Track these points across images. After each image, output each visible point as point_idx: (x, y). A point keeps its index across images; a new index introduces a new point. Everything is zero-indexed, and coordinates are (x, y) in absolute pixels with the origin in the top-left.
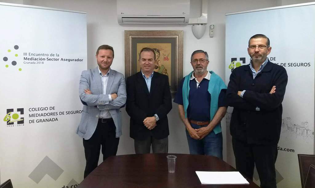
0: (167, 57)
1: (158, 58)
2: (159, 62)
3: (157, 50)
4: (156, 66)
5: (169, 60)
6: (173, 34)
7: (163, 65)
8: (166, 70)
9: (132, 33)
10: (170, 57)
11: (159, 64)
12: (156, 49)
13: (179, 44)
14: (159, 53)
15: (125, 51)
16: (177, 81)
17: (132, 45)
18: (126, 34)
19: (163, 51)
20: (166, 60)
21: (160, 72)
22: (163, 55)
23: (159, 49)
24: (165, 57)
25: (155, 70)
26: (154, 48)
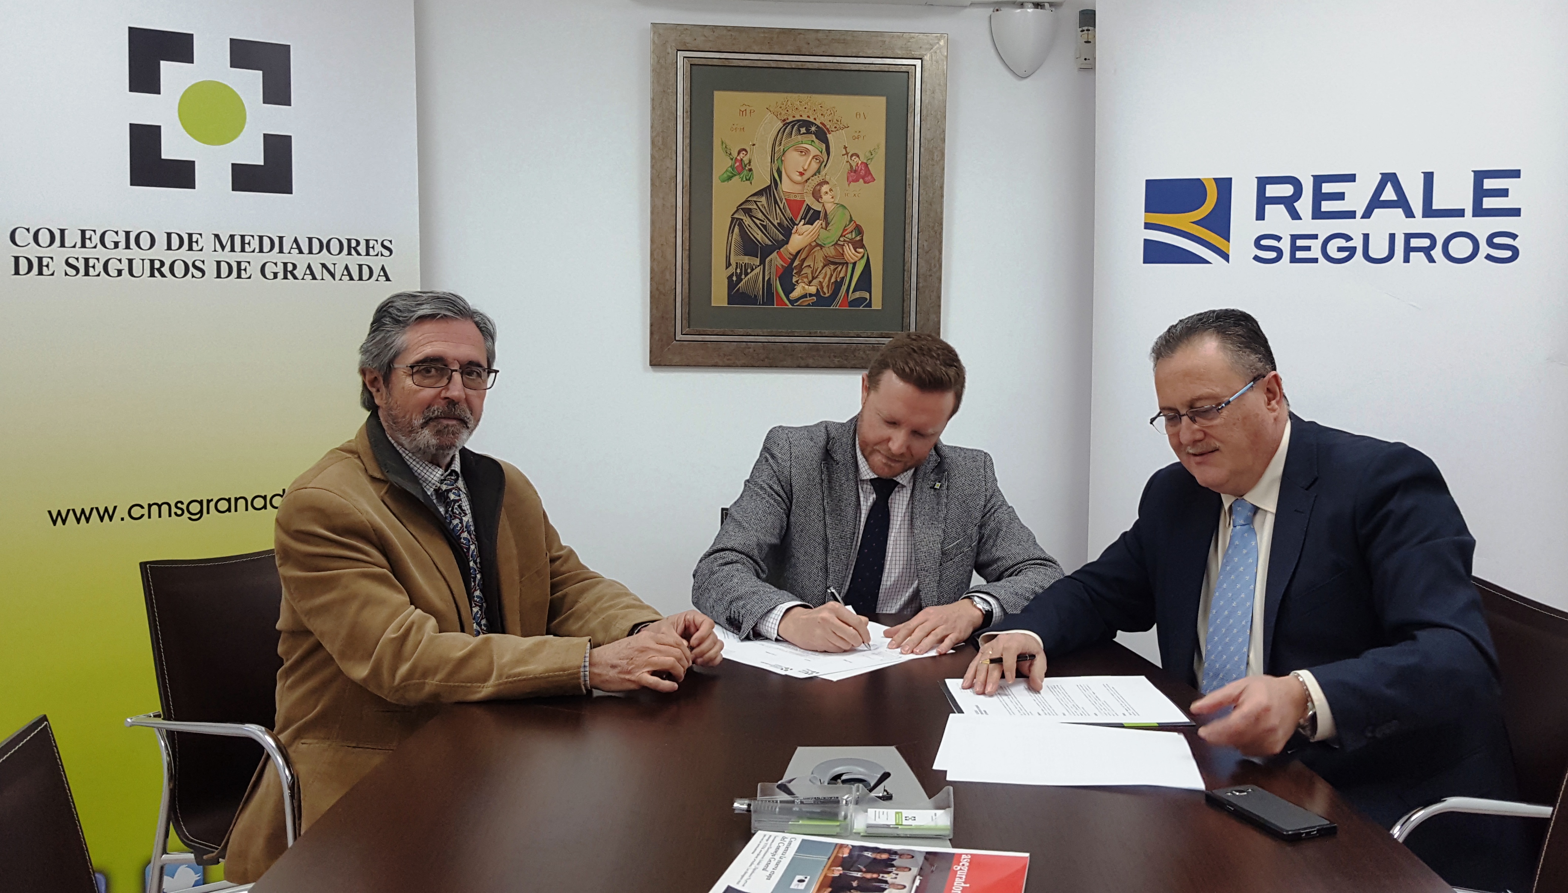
0: (866, 165)
1: (818, 171)
2: (825, 188)
3: (813, 129)
4: (809, 208)
5: (874, 180)
6: (900, 53)
7: (842, 206)
8: (859, 230)
9: (688, 39)
10: (878, 168)
11: (826, 198)
12: (813, 123)
13: (926, 100)
14: (826, 141)
15: (652, 127)
16: (914, 285)
17: (687, 98)
18: (656, 42)
19: (843, 133)
20: (861, 180)
21: (829, 240)
22: (847, 154)
23: (825, 126)
24: (854, 165)
25: (802, 227)
26: (798, 118)
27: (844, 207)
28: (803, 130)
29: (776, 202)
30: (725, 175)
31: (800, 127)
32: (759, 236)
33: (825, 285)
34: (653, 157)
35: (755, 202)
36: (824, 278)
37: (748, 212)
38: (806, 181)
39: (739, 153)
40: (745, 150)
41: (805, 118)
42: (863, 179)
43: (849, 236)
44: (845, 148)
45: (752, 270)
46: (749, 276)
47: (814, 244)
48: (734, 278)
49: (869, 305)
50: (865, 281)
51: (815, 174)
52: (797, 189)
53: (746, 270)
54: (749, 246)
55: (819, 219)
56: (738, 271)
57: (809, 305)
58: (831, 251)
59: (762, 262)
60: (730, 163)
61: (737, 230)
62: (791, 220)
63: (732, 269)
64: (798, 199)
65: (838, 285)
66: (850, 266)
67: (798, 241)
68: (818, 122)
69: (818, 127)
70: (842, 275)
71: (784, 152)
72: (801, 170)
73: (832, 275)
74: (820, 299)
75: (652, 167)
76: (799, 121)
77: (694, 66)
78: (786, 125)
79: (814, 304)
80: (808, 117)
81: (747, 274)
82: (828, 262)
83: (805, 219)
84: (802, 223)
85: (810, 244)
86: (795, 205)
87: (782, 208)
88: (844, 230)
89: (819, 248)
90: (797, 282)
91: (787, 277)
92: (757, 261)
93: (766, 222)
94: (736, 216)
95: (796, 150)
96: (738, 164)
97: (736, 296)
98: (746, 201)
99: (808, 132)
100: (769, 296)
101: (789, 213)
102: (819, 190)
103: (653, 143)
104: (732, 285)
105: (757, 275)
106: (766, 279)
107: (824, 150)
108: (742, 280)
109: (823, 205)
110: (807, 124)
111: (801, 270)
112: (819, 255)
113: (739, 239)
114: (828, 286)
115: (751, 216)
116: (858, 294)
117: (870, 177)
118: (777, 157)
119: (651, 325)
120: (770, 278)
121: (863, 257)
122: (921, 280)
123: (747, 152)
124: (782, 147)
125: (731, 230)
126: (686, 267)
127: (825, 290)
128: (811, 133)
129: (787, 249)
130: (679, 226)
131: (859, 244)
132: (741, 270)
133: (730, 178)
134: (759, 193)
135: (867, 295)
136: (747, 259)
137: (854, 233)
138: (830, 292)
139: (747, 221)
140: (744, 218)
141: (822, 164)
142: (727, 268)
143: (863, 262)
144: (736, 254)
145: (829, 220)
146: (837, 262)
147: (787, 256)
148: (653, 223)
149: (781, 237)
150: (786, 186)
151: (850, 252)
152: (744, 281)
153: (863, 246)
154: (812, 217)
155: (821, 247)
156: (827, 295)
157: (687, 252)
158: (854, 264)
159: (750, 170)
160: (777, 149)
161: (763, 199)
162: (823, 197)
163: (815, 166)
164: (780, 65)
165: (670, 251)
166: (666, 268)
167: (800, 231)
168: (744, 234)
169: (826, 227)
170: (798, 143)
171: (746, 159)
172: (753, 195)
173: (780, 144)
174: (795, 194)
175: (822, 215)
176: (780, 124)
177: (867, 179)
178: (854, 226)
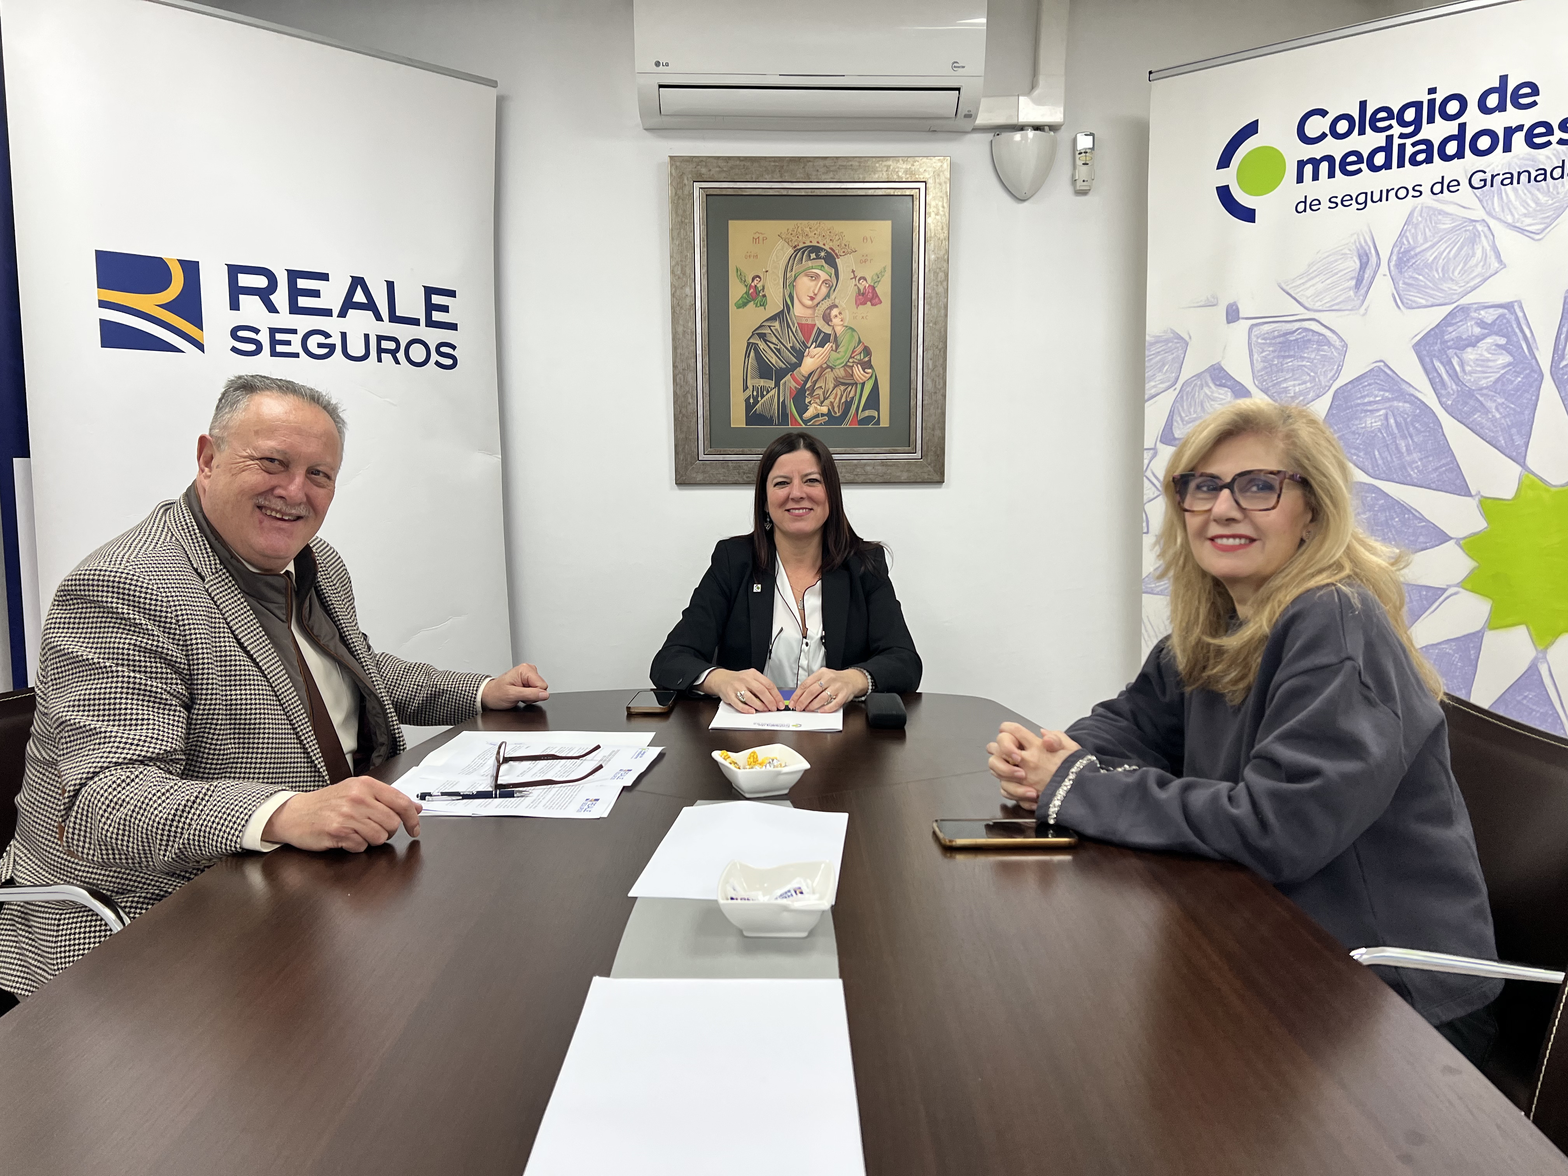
0: (874, 288)
1: (828, 295)
2: (835, 312)
3: (823, 254)
4: (820, 331)
5: (881, 302)
6: (905, 177)
7: (851, 328)
8: (867, 351)
9: (703, 169)
12: (822, 249)
13: (929, 222)
14: (834, 265)
15: (671, 257)
16: (919, 403)
17: (703, 227)
18: (674, 174)
19: (851, 257)
20: (869, 303)
21: (838, 362)
22: (855, 277)
23: (834, 251)
24: (862, 288)
25: (814, 350)
26: (808, 244)
27: (853, 330)
28: (813, 256)
29: (789, 326)
30: (741, 302)
31: (810, 252)
32: (774, 360)
33: (836, 405)
34: (673, 286)
35: (770, 327)
36: (835, 398)
37: (762, 336)
38: (817, 305)
39: (753, 280)
40: (758, 276)
41: (815, 244)
42: (871, 301)
43: (858, 357)
45: (768, 392)
46: (764, 399)
47: (825, 366)
48: (751, 401)
49: (878, 422)
50: (873, 401)
51: (825, 298)
52: (810, 311)
53: (762, 392)
54: (764, 370)
55: (829, 342)
56: (755, 393)
57: (821, 424)
58: (840, 372)
59: (777, 385)
60: (745, 290)
61: (752, 354)
62: (803, 343)
63: (749, 392)
64: (810, 322)
65: (848, 405)
66: (859, 387)
67: (809, 364)
68: (827, 248)
69: (827, 252)
70: (851, 396)
71: (796, 278)
72: (812, 295)
73: (842, 395)
74: (831, 418)
75: (672, 295)
76: (809, 247)
77: (709, 196)
78: (797, 251)
80: (818, 242)
81: (762, 396)
82: (838, 383)
83: (816, 342)
84: (813, 346)
85: (821, 366)
86: (807, 329)
87: (794, 330)
88: (853, 352)
89: (829, 370)
90: (810, 402)
91: (800, 398)
92: (772, 384)
93: (780, 346)
94: (751, 341)
95: (807, 275)
96: (752, 291)
97: (753, 417)
98: (761, 326)
99: (818, 257)
100: (784, 417)
101: (801, 337)
102: (829, 314)
103: (673, 272)
104: (749, 407)
105: (773, 396)
106: (781, 400)
107: (833, 275)
108: (758, 402)
109: (833, 329)
110: (816, 250)
111: (813, 390)
112: (830, 376)
113: (755, 363)
114: (839, 407)
115: (765, 341)
116: (867, 413)
117: (877, 300)
118: (789, 285)
119: (676, 446)
120: (784, 401)
121: (871, 377)
122: (926, 398)
123: (760, 277)
124: (793, 273)
125: (747, 355)
126: (707, 390)
127: (836, 409)
128: (820, 258)
129: (800, 372)
130: (699, 352)
131: (867, 365)
132: (758, 393)
133: (745, 305)
134: (773, 318)
135: (875, 414)
136: (762, 382)
137: (862, 354)
138: (841, 412)
139: (762, 345)
140: (759, 342)
141: (831, 288)
142: (744, 391)
143: (871, 382)
144: (752, 378)
145: (839, 342)
146: (846, 381)
147: (801, 379)
148: (675, 348)
149: (795, 360)
150: (798, 310)
151: (859, 373)
152: (760, 403)
153: (871, 367)
154: (823, 340)
155: (832, 369)
156: (838, 414)
157: (707, 376)
158: (863, 384)
159: (764, 296)
160: (788, 275)
161: (777, 324)
162: (834, 320)
163: (824, 290)
164: (790, 192)
165: (690, 376)
166: (688, 392)
167: (812, 354)
168: (759, 358)
169: (837, 349)
170: (809, 268)
171: (760, 286)
172: (767, 320)
173: (792, 270)
174: (807, 318)
175: (832, 338)
176: (791, 251)
177: (874, 302)
178: (863, 347)
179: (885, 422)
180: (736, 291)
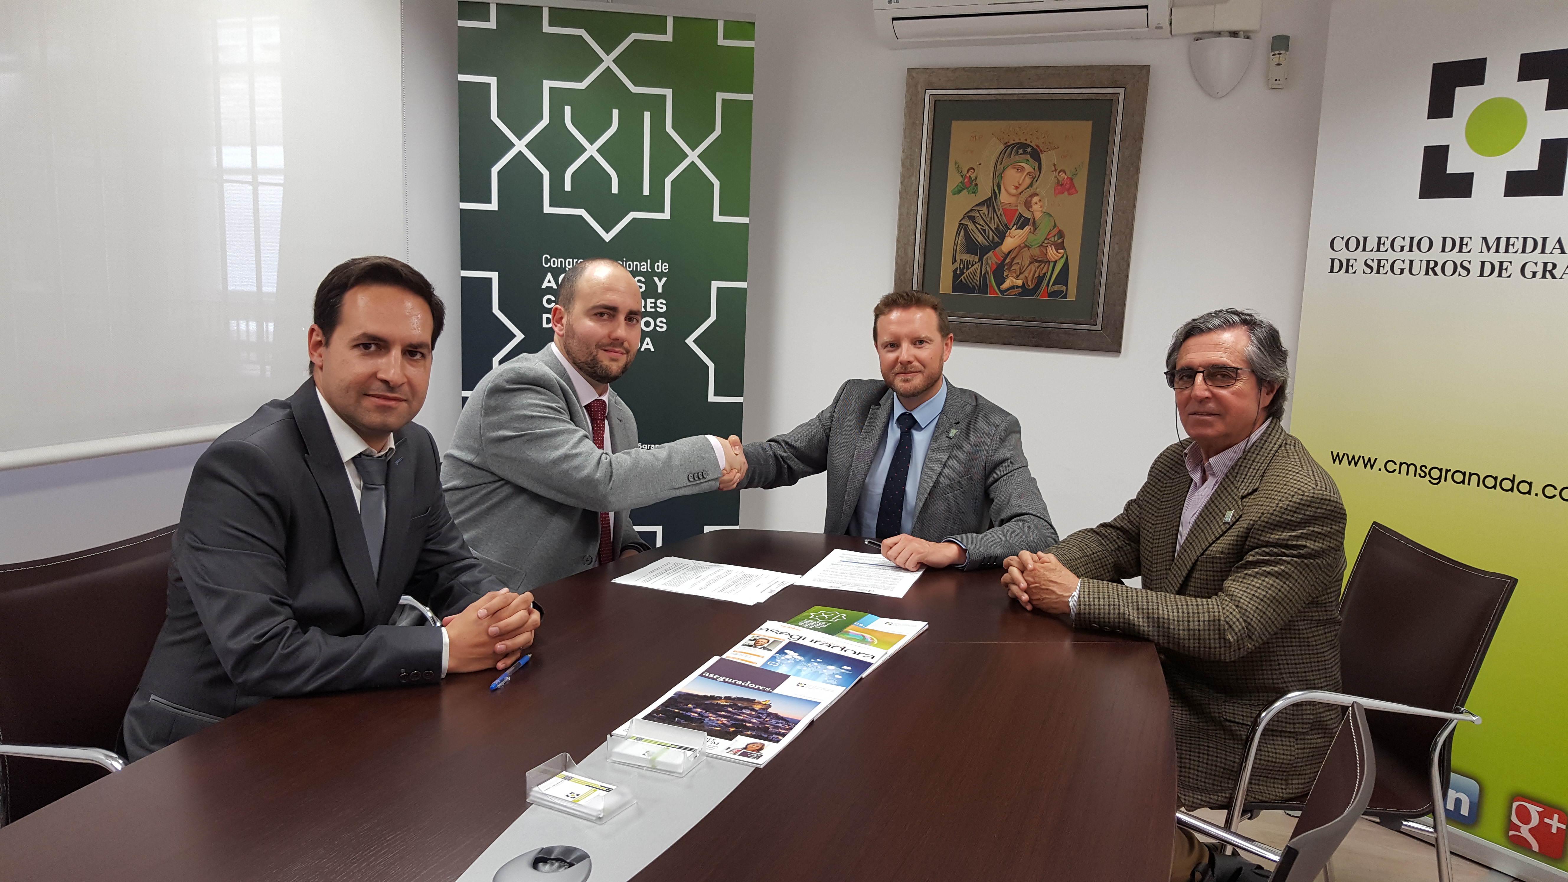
0: (1071, 180)
1: (1031, 185)
2: (1035, 199)
3: (1029, 150)
4: (1021, 216)
5: (1077, 192)
6: (1105, 82)
7: (1048, 214)
8: (1061, 234)
9: (934, 80)
11: (1035, 207)
12: (1029, 145)
13: (1126, 122)
14: (1039, 160)
15: (903, 152)
16: (1103, 281)
17: (931, 127)
18: (910, 83)
19: (1053, 152)
20: (1066, 193)
21: (1035, 242)
22: (1056, 170)
23: (1038, 147)
24: (1061, 179)
25: (1014, 232)
26: (1017, 141)
27: (1051, 216)
28: (1021, 151)
29: (995, 211)
30: (956, 189)
31: (1019, 148)
32: (980, 238)
33: (1029, 279)
34: (903, 176)
35: (978, 211)
36: (1029, 273)
37: (972, 219)
38: (1020, 193)
39: (968, 171)
40: (973, 169)
41: (1023, 141)
42: (1068, 190)
43: (1052, 239)
44: (1055, 165)
45: (972, 265)
46: (969, 271)
47: (1023, 245)
48: (958, 272)
49: (1065, 296)
50: (1063, 277)
51: (1028, 188)
52: (1012, 200)
53: (967, 265)
54: (971, 246)
55: (1028, 225)
56: (962, 266)
57: (1015, 295)
58: (1036, 251)
59: (981, 259)
60: (960, 179)
61: (962, 233)
62: (1006, 225)
63: (957, 265)
64: (1013, 207)
65: (1040, 279)
66: (1052, 265)
67: (1009, 243)
68: (1033, 144)
69: (1033, 148)
70: (1043, 272)
71: (1004, 170)
72: (1017, 185)
73: (1036, 271)
74: (1025, 290)
75: (902, 183)
76: (1017, 144)
77: (937, 103)
78: (1007, 147)
79: (1019, 294)
80: (1026, 140)
81: (968, 268)
82: (1034, 260)
83: (1017, 225)
84: (1014, 228)
85: (1019, 246)
86: (1009, 212)
88: (1048, 234)
89: (1026, 249)
90: (1007, 276)
91: (999, 272)
92: (977, 259)
93: (986, 227)
94: (962, 222)
95: (1014, 168)
96: (966, 180)
97: (959, 286)
98: (971, 210)
99: (1025, 153)
100: (984, 287)
101: (1004, 220)
102: (1031, 201)
103: (903, 164)
104: (956, 277)
105: (976, 270)
106: (983, 273)
107: (1036, 168)
108: (964, 273)
109: (1033, 214)
110: (1023, 146)
111: (1011, 265)
112: (1026, 254)
113: (964, 241)
114: (1032, 281)
115: (974, 223)
116: (1056, 288)
117: (1073, 190)
118: (998, 175)
120: (985, 273)
121: (1062, 257)
122: (1109, 277)
124: (1002, 166)
125: (958, 233)
126: (923, 262)
127: (1030, 283)
128: (1027, 153)
129: (1001, 249)
130: (918, 230)
131: (1060, 246)
132: (964, 265)
133: (959, 192)
134: (981, 204)
135: (1064, 289)
136: (969, 257)
137: (1056, 237)
138: (1033, 285)
139: (971, 226)
140: (969, 224)
141: (1034, 179)
142: (953, 263)
143: (1063, 261)
144: (961, 253)
145: (1037, 225)
146: (1041, 260)
147: (1001, 256)
148: (900, 227)
149: (997, 239)
150: (1004, 198)
151: (1052, 253)
152: (965, 274)
153: (1063, 248)
154: (1022, 223)
155: (1029, 248)
156: (1031, 288)
158: (1055, 262)
159: (976, 185)
160: (998, 167)
161: (984, 209)
162: (1033, 206)
163: (1028, 181)
164: (1005, 97)
165: (910, 249)
166: (907, 262)
167: (1013, 235)
168: (968, 236)
169: (1034, 231)
170: (1016, 162)
171: (973, 177)
172: (977, 205)
173: (1001, 163)
174: (1010, 205)
175: (1031, 222)
176: (1002, 147)
177: (1071, 191)
178: (1057, 231)
179: (1072, 297)
180: (953, 180)
